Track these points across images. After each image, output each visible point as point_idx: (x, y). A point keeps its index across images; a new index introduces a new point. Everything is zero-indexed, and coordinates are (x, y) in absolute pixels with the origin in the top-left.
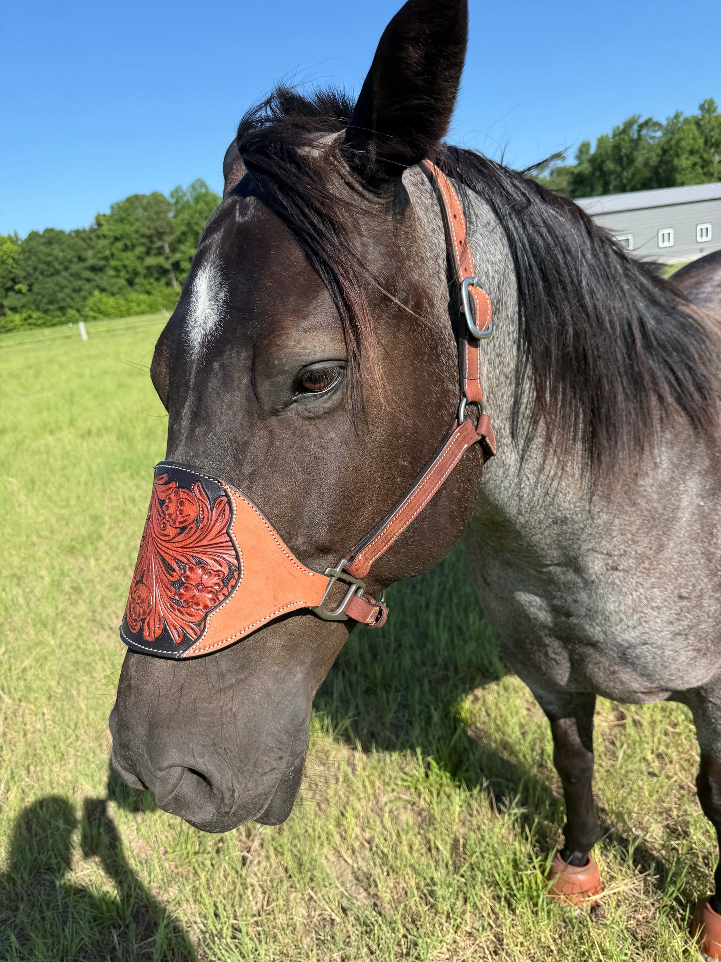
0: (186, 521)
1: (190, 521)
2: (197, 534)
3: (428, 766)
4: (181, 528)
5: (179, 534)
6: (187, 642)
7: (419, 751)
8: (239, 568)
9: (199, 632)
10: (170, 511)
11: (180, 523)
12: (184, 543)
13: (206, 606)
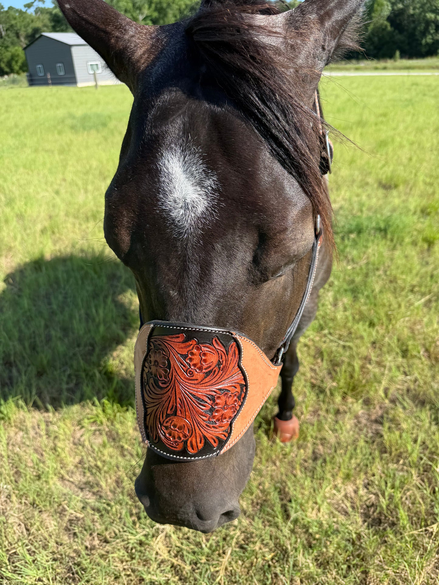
0: (210, 367)
1: (213, 366)
2: (220, 374)
3: (103, 405)
4: (206, 373)
5: (205, 377)
6: (222, 443)
7: (95, 399)
8: (246, 386)
9: (227, 435)
10: (194, 362)
11: (206, 369)
12: (211, 382)
13: (230, 417)
